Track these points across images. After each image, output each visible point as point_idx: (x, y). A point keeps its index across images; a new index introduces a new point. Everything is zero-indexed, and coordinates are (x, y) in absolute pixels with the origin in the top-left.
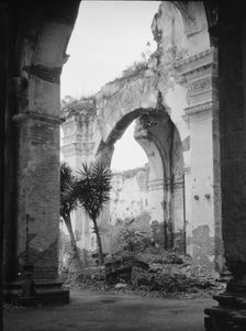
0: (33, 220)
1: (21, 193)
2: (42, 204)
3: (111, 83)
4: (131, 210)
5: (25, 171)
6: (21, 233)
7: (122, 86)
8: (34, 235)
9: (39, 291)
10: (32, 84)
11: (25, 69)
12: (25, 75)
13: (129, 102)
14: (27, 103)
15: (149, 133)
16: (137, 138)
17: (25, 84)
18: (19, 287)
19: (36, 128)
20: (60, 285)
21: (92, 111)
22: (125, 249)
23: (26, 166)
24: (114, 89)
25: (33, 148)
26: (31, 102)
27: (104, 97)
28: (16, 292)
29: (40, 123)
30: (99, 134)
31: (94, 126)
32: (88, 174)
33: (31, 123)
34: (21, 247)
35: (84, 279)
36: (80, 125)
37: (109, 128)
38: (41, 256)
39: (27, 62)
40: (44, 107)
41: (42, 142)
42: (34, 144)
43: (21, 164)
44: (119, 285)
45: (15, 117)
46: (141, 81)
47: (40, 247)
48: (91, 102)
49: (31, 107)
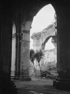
0: (23, 63)
1: (21, 57)
2: (26, 60)
3: (45, 29)
4: (52, 60)
5: (22, 53)
6: (21, 66)
7: (47, 30)
8: (23, 66)
9: (24, 78)
10: (23, 34)
11: (22, 31)
12: (22, 32)
13: (49, 34)
14: (22, 38)
15: (55, 41)
16: (52, 42)
17: (22, 34)
18: (20, 77)
19: (24, 43)
20: (29, 77)
21: (40, 36)
22: (48, 70)
23: (22, 52)
24: (45, 31)
25: (23, 48)
26: (23, 38)
27: (43, 33)
28: (20, 78)
29: (25, 42)
30: (42, 41)
31: (40, 39)
32: (38, 52)
33: (23, 43)
34: (21, 68)
35: (36, 76)
36: (37, 39)
37: (44, 40)
38: (25, 71)
39: (22, 29)
40: (26, 39)
41: (26, 46)
42: (24, 47)
43: (21, 51)
44: (43, 78)
45: (20, 41)
46: (51, 29)
47: (25, 68)
48: (40, 34)
49: (23, 39)
